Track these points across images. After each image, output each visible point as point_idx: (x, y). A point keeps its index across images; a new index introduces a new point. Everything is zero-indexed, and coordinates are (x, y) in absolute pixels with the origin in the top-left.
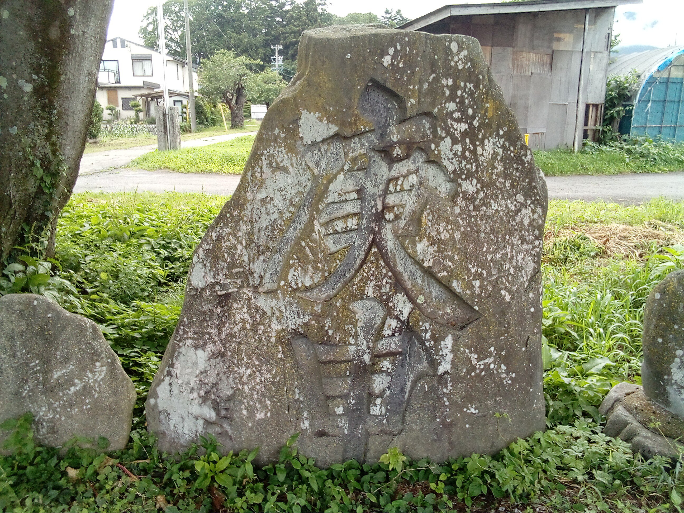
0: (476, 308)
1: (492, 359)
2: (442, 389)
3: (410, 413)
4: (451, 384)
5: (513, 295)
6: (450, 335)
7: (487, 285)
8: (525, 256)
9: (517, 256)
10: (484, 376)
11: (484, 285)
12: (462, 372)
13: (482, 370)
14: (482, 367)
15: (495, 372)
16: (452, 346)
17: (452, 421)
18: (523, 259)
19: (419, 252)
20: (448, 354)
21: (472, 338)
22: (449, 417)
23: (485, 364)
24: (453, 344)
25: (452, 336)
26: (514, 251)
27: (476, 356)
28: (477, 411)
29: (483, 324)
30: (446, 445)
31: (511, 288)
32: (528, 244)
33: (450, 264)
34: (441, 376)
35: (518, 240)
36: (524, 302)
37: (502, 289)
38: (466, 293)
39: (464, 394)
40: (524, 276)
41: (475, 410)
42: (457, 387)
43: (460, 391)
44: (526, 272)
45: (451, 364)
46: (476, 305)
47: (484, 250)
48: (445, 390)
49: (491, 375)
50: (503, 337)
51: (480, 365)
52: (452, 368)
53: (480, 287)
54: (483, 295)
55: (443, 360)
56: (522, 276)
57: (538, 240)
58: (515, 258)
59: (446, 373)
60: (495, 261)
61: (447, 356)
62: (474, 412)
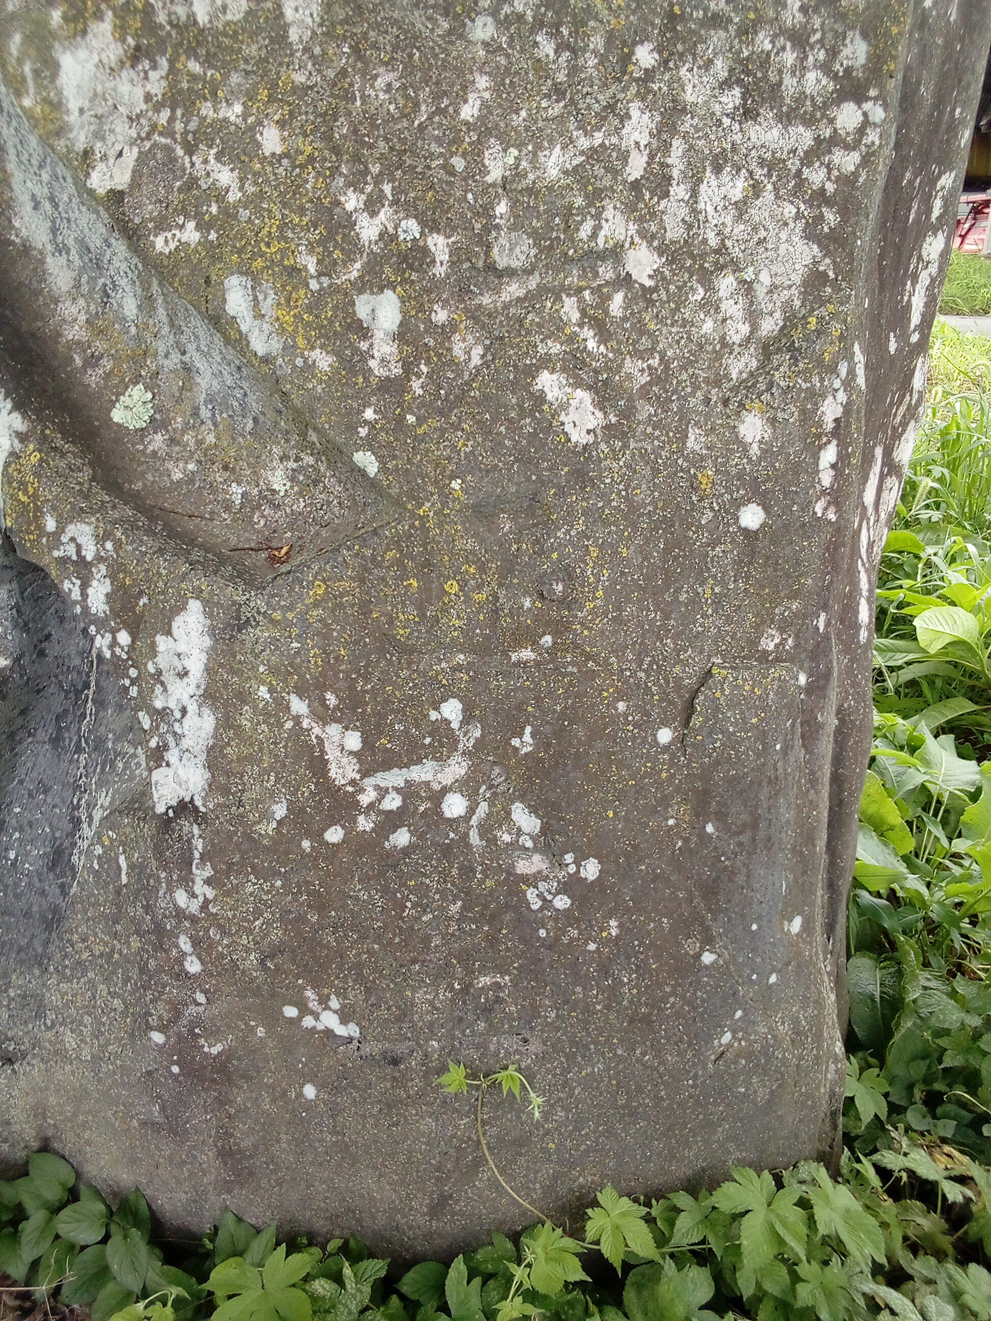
0: (367, 461)
1: (456, 768)
2: (170, 891)
3: (63, 978)
4: (208, 872)
5: (627, 413)
6: (195, 606)
7: (452, 326)
8: (756, 189)
9: (695, 181)
10: (406, 851)
11: (431, 327)
12: (266, 816)
13: (392, 821)
14: (393, 802)
15: (474, 838)
16: (207, 669)
17: (228, 1055)
18: (741, 208)
19: (73, 104)
20: (192, 708)
21: (326, 636)
22: (214, 1034)
23: (409, 791)
24: (212, 653)
25: (209, 615)
26: (678, 146)
27: (354, 741)
28: (352, 1030)
29: (399, 563)
30: (208, 1157)
31: (614, 367)
32: (786, 119)
33: (225, 176)
34: (166, 823)
35: (725, 85)
36: (697, 461)
37: (546, 362)
38: (310, 367)
39: (277, 934)
40: (732, 308)
41: (344, 1021)
42: (236, 889)
43: (257, 913)
44: (747, 287)
45: (210, 765)
46: (369, 444)
47: (469, 111)
48: (181, 898)
49: (446, 851)
50: (527, 654)
51: (383, 792)
52: (213, 787)
53: (403, 335)
54: (416, 386)
55: (171, 740)
56: (711, 305)
57: (859, 97)
58: (679, 191)
59: (184, 808)
60: (530, 191)
61: (187, 722)
62: (341, 1031)
